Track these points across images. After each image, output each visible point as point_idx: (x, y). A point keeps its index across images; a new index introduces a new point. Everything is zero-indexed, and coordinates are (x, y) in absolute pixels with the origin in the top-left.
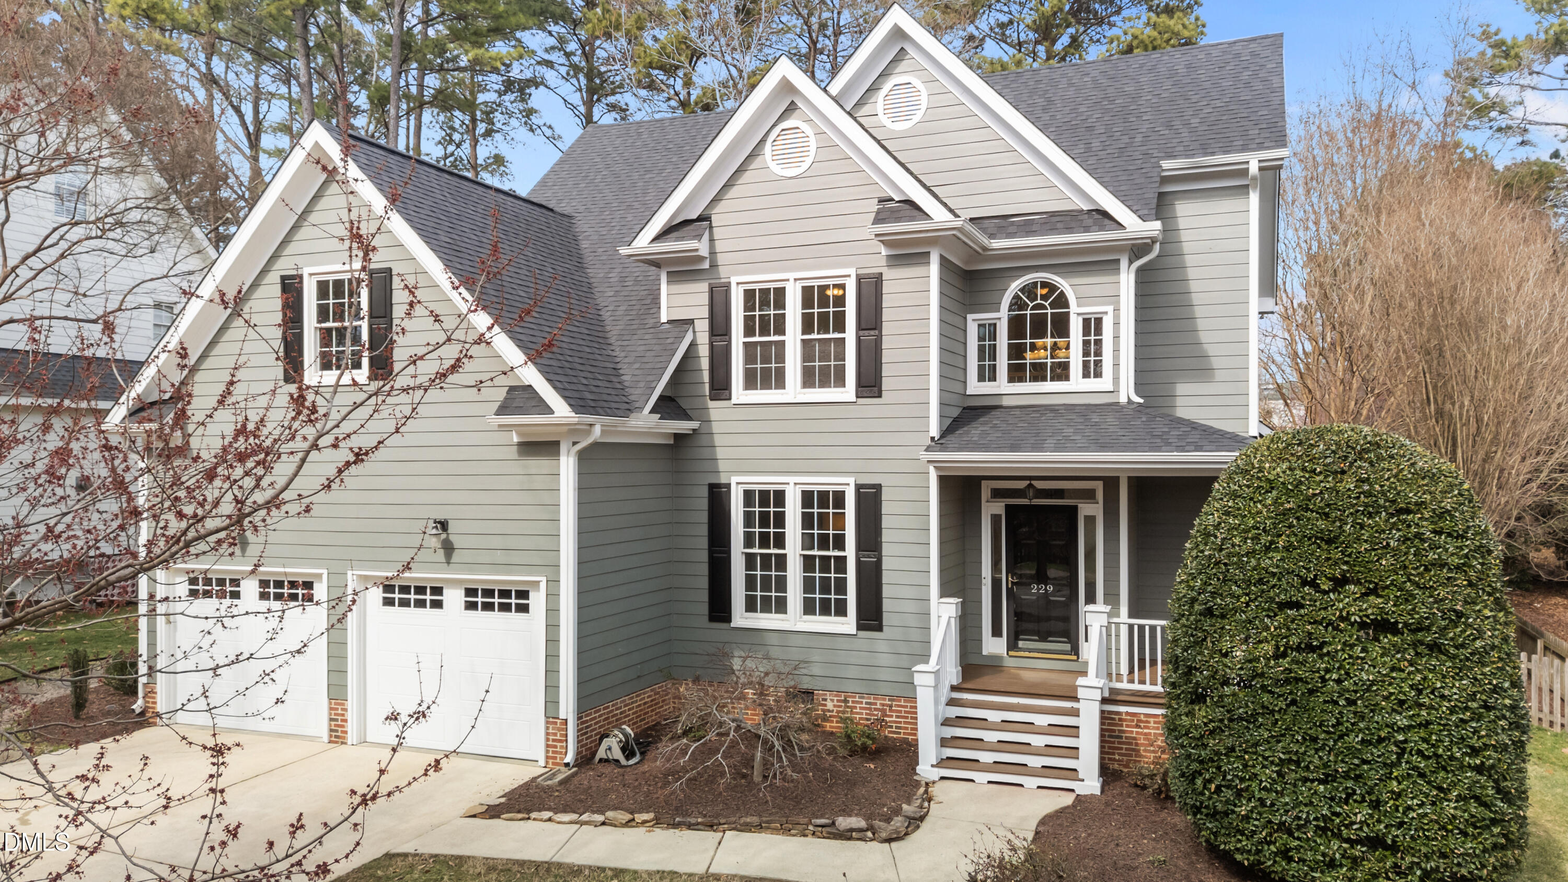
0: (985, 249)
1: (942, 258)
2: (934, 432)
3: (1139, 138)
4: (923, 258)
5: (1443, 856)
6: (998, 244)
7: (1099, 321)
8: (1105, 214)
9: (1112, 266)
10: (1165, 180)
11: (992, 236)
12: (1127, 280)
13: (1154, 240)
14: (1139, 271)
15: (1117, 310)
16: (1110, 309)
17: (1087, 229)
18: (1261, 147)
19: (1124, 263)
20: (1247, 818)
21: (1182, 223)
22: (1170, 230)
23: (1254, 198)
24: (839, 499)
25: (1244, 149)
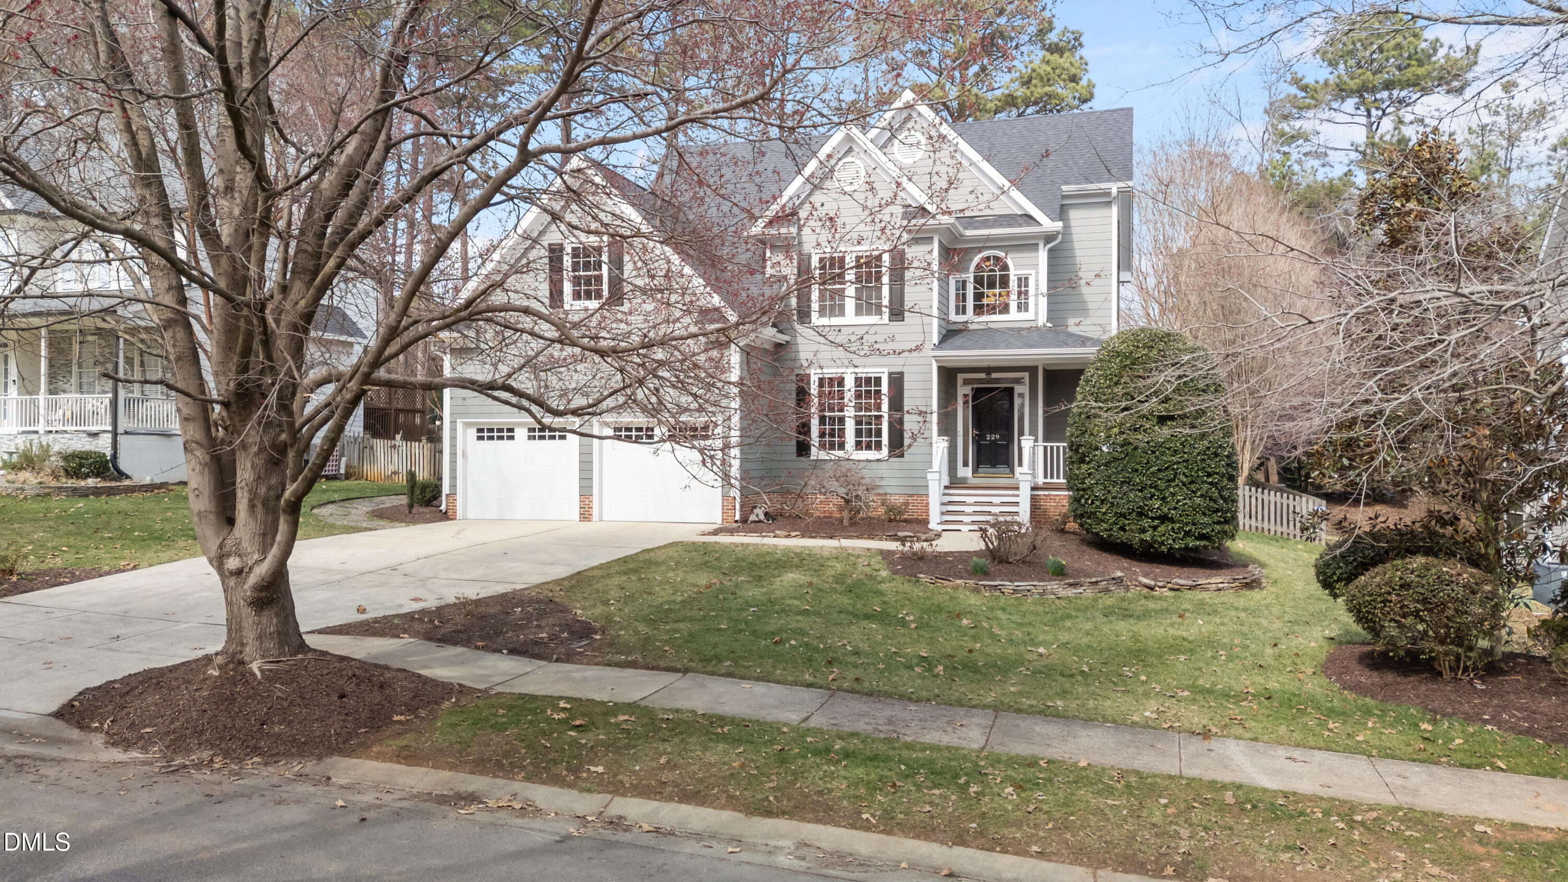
0: (962, 235)
1: (940, 241)
2: (936, 341)
3: (1048, 171)
4: (929, 240)
5: (1194, 524)
6: (969, 233)
7: (1026, 279)
8: (1030, 217)
9: (1034, 247)
10: (1065, 197)
11: (965, 228)
12: (1043, 255)
13: (1058, 233)
14: (1050, 250)
15: (1037, 273)
16: (1033, 272)
17: (1020, 226)
18: (1118, 180)
19: (1041, 246)
20: (1104, 514)
21: (1073, 223)
22: (1067, 227)
23: (1115, 209)
24: (878, 381)
25: (1109, 180)
